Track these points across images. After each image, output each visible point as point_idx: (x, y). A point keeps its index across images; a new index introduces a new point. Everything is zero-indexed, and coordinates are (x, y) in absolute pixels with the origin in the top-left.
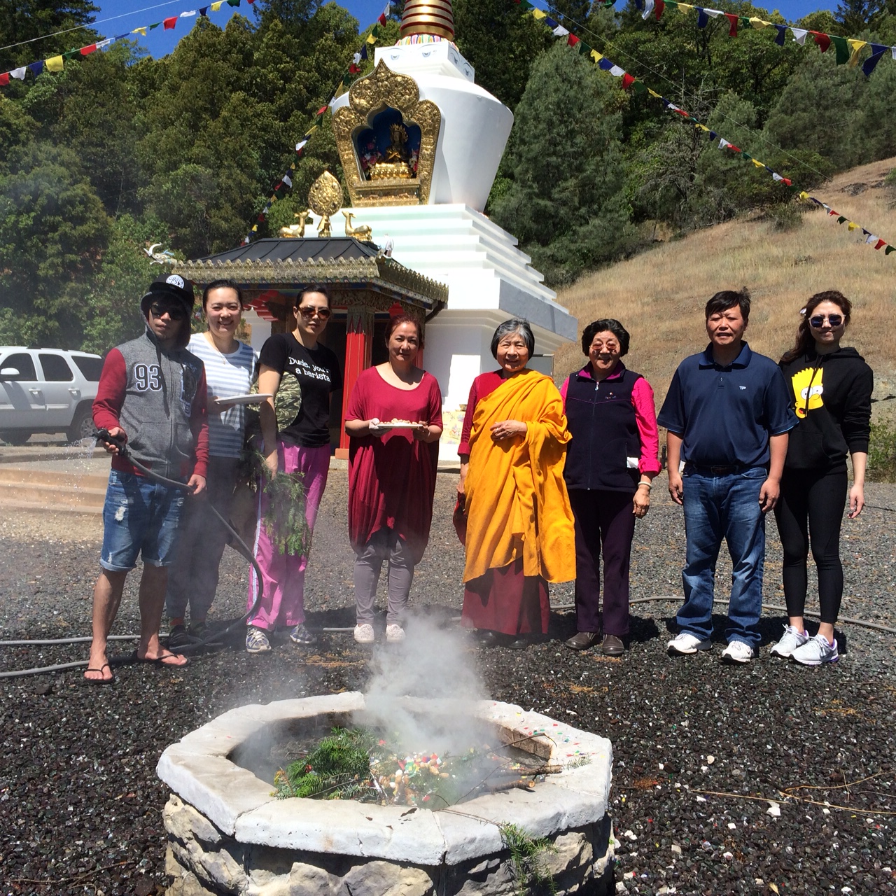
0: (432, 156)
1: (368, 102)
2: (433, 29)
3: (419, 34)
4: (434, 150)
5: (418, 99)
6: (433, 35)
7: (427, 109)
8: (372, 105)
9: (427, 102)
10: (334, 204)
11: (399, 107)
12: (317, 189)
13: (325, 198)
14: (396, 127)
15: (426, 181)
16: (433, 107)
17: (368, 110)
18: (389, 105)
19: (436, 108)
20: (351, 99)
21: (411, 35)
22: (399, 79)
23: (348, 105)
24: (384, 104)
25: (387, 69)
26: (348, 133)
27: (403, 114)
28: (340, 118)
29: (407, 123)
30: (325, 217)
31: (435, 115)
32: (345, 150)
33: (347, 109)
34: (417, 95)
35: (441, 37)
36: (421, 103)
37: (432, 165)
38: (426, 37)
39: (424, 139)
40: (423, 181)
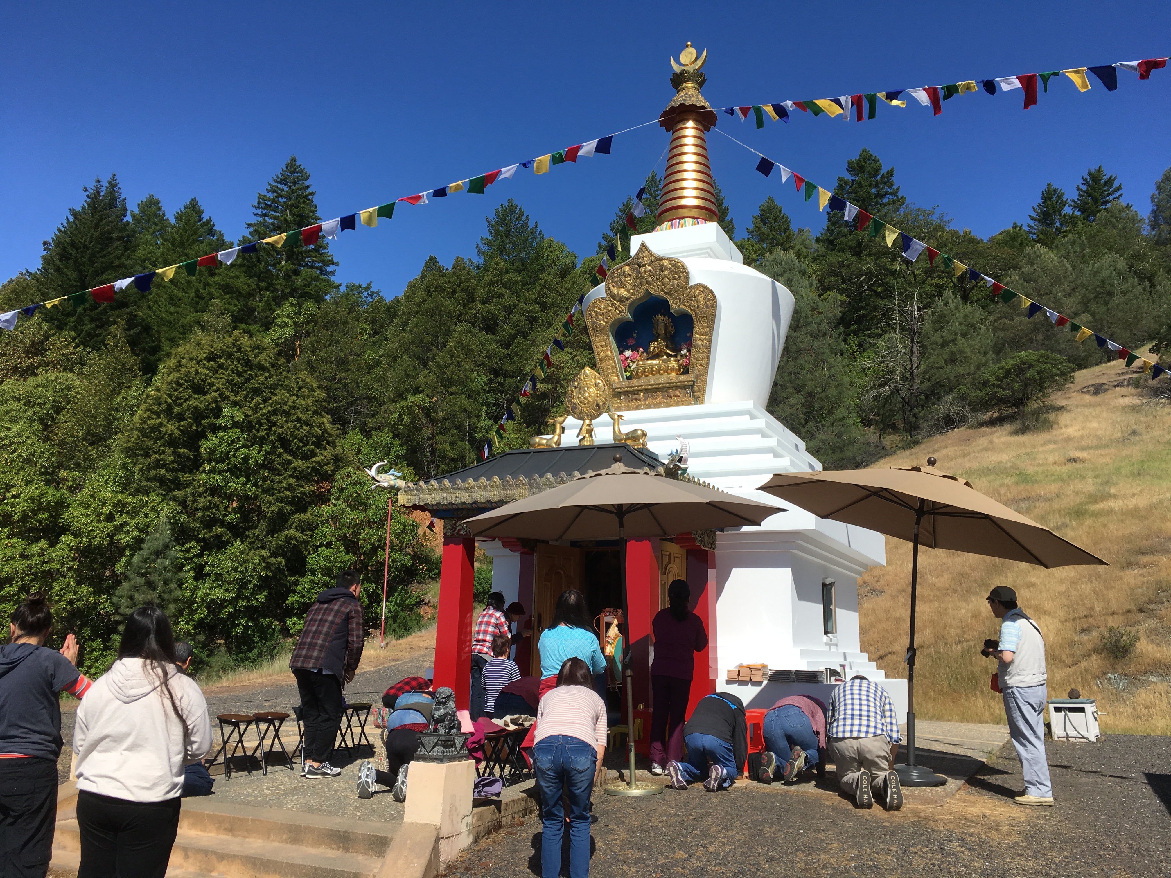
0: (709, 348)
1: (628, 291)
2: (695, 212)
3: (680, 218)
4: (710, 341)
5: (687, 283)
6: (697, 218)
7: (699, 294)
8: (633, 294)
9: (699, 285)
10: (598, 405)
11: (665, 293)
12: (576, 388)
13: (586, 398)
14: (660, 318)
15: (703, 376)
16: (707, 290)
17: (628, 299)
18: (652, 291)
19: (711, 292)
20: (608, 289)
21: (671, 220)
22: (666, 263)
23: (605, 296)
24: (648, 292)
25: (650, 252)
26: (605, 326)
27: (670, 302)
29: (676, 311)
30: (587, 422)
31: (709, 300)
32: (602, 346)
33: (603, 300)
34: (687, 278)
35: (705, 220)
36: (692, 288)
37: (708, 358)
38: (689, 221)
39: (696, 329)
40: (697, 377)
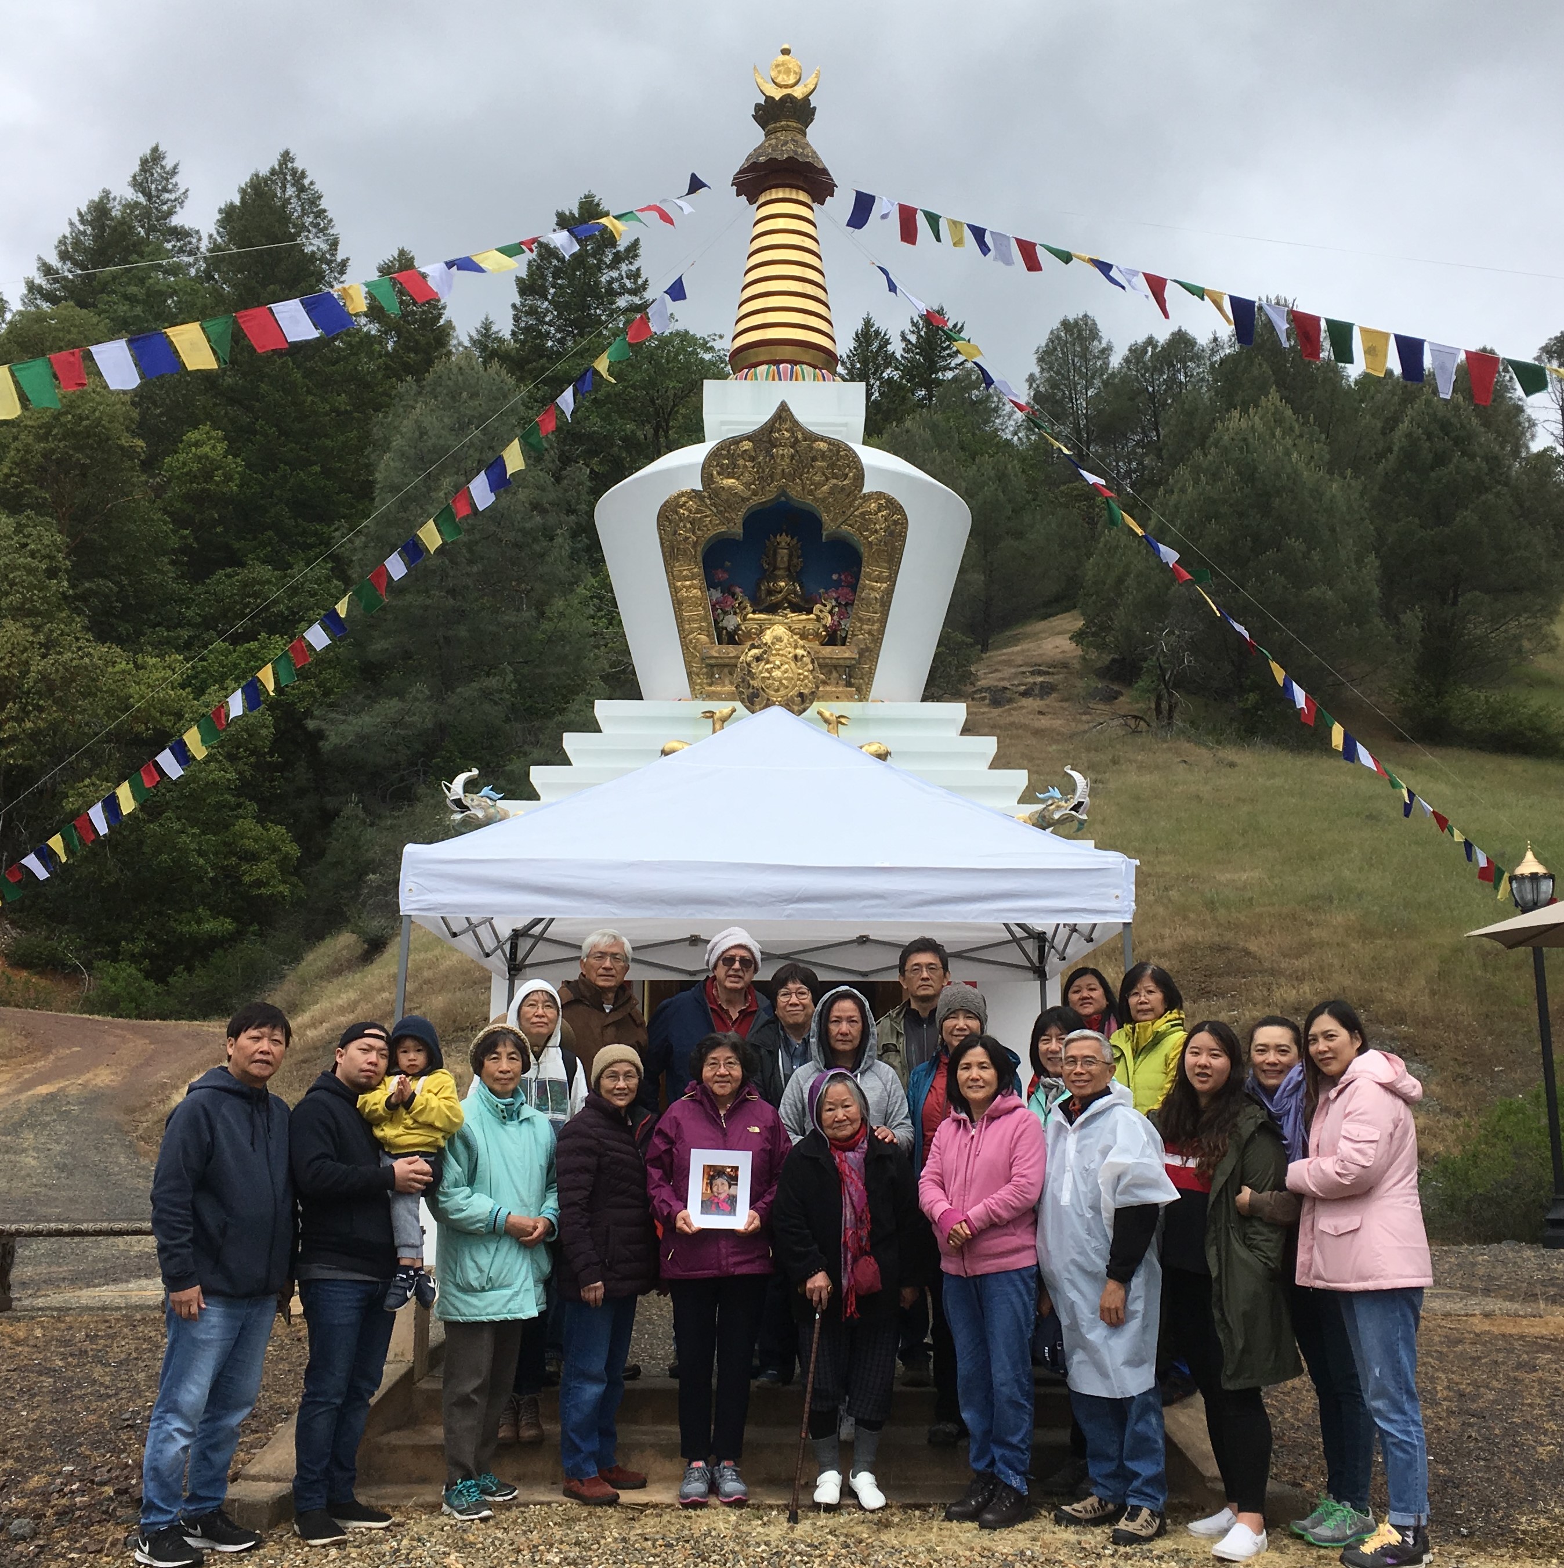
0: (885, 605)
1: (747, 485)
3: (790, 363)
4: (890, 592)
5: (859, 487)
7: (879, 509)
8: (755, 493)
9: (880, 495)
10: (800, 693)
11: (817, 500)
13: (778, 681)
14: (784, 539)
15: (870, 653)
16: (893, 506)
17: (744, 500)
18: (793, 494)
19: (900, 509)
20: (707, 477)
22: (822, 445)
23: (699, 487)
24: (783, 492)
25: (796, 423)
26: (695, 544)
27: (825, 517)
28: (677, 513)
29: (830, 535)
31: (896, 523)
32: (686, 578)
33: (695, 494)
34: (860, 478)
36: (866, 497)
37: (883, 622)
39: (865, 570)
40: (861, 653)
